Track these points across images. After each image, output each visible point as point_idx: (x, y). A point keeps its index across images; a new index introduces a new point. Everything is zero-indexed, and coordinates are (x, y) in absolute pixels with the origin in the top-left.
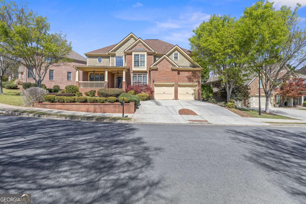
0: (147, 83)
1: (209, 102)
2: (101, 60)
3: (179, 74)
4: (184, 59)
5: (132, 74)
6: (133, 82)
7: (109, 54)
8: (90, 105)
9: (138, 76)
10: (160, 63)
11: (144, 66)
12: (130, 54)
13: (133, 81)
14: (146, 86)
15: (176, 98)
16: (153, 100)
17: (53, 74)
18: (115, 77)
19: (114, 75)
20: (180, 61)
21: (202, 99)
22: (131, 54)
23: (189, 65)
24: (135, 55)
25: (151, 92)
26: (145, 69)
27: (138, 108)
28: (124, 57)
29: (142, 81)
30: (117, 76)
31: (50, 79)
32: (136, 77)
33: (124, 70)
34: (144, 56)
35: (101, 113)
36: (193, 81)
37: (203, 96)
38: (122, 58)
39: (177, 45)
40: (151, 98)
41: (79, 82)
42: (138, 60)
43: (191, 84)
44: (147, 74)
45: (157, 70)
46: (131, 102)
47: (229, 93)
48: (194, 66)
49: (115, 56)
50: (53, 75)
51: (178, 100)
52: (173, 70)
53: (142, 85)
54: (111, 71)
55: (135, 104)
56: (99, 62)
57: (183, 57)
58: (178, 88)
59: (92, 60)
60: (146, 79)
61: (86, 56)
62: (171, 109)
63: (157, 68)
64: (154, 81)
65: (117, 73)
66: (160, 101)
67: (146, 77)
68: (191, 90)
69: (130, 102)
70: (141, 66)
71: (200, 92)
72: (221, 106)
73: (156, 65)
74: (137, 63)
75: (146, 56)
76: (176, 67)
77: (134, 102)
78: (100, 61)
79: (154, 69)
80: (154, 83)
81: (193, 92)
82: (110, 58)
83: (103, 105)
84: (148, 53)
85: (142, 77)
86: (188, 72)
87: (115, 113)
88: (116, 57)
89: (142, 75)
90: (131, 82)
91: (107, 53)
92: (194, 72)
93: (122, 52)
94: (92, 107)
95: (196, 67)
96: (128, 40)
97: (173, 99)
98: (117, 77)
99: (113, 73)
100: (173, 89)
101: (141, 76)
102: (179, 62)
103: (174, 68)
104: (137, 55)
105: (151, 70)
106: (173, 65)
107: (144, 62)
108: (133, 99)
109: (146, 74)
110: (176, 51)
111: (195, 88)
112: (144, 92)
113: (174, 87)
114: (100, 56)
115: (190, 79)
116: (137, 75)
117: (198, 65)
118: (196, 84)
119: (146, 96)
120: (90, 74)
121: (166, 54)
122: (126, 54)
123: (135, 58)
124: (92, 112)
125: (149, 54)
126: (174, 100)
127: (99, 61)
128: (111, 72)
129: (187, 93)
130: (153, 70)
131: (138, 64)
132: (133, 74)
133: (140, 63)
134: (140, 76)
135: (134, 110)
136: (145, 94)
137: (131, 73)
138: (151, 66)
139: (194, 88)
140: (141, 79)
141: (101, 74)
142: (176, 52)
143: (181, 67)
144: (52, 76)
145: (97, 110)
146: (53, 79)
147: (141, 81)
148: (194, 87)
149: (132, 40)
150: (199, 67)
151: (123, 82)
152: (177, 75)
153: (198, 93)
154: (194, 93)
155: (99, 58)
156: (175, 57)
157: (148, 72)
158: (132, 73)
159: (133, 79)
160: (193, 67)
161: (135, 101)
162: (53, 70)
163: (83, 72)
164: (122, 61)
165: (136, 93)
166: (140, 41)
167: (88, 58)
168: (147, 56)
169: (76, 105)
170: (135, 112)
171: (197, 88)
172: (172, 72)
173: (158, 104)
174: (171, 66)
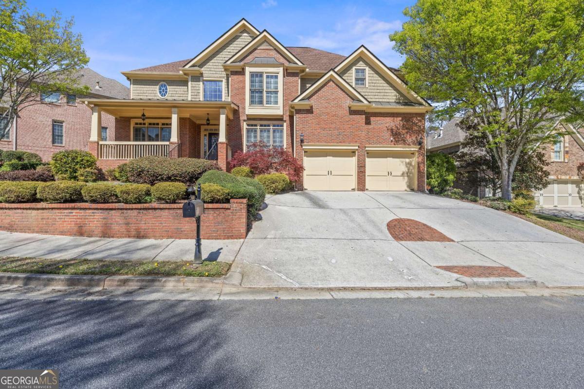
0: (285, 146)
1: (447, 196)
2: (166, 89)
3: (368, 122)
4: (381, 85)
5: (245, 123)
6: (247, 145)
7: (185, 74)
8: (90, 211)
9: (261, 131)
10: (317, 94)
11: (276, 103)
12: (240, 72)
13: (248, 141)
14: (282, 153)
15: (361, 185)
16: (299, 192)
17: (62, 130)
18: (203, 133)
19: (200, 128)
20: (370, 88)
21: (427, 190)
22: (242, 72)
23: (394, 101)
24: (253, 75)
25: (295, 171)
26: (278, 109)
27: (260, 219)
28: (224, 81)
29: (271, 143)
30: (206, 130)
31: (53, 142)
32: (256, 131)
33: (221, 110)
34: (276, 77)
35: (129, 237)
36: (404, 141)
37: (430, 182)
38: (220, 83)
39: (362, 46)
40: (294, 186)
41: (101, 143)
42: (262, 86)
43: (399, 148)
44: (285, 124)
45: (310, 111)
46: (235, 200)
47: (509, 172)
48: (408, 103)
49: (201, 78)
50: (62, 133)
51: (366, 192)
52: (353, 112)
53: (271, 152)
54: (190, 115)
55: (250, 206)
56: (162, 96)
57: (379, 78)
58: (366, 159)
59: (144, 89)
60: (282, 137)
61: (128, 79)
62: (360, 219)
63: (312, 107)
64: (302, 141)
65: (205, 122)
66: (321, 196)
67: (282, 131)
68: (400, 165)
69: (232, 201)
70: (268, 103)
71: (424, 170)
72: (496, 209)
73: (309, 97)
74: (257, 97)
75: (281, 76)
76: (360, 104)
77: (245, 201)
78: (163, 92)
79: (303, 110)
80: (304, 147)
81: (405, 169)
82: (190, 83)
83: (135, 212)
84: (287, 70)
85: (271, 131)
86: (393, 118)
87: (180, 238)
88: (204, 81)
89: (271, 127)
90: (242, 144)
91: (181, 72)
92: (407, 117)
93: (220, 70)
94: (95, 218)
95: (413, 106)
96: (234, 38)
97: (353, 190)
98: (207, 133)
99: (198, 122)
100: (353, 161)
101: (269, 131)
102: (368, 91)
103: (356, 106)
104: (257, 76)
105: (294, 112)
106: (353, 99)
107: (276, 92)
108: (242, 190)
109: (282, 126)
110: (361, 62)
111: (411, 160)
112: (277, 171)
113: (355, 156)
114: (164, 81)
115: (397, 136)
116: (258, 127)
117: (419, 98)
118: (412, 149)
119: (284, 181)
120: (137, 124)
121: (336, 70)
122: (229, 73)
123: (252, 82)
124: (96, 236)
125: (288, 73)
126: (357, 192)
127: (160, 92)
128: (189, 119)
129: (390, 174)
130: (299, 111)
131: (261, 97)
132: (248, 125)
133: (265, 94)
134: (265, 130)
135: (245, 229)
136: (278, 174)
137: (242, 122)
138: (296, 101)
139: (407, 160)
140: (269, 137)
141: (163, 124)
142: (361, 65)
143: (374, 105)
144: (58, 136)
145: (115, 227)
146: (62, 143)
147: (269, 141)
148: (409, 158)
149: (245, 37)
150: (421, 104)
151: (221, 143)
152: (364, 125)
153: (419, 171)
154: (407, 171)
155: (162, 85)
156: (357, 80)
157: (286, 118)
158: (244, 120)
159: (248, 137)
160: (406, 104)
161: (250, 197)
162: (62, 122)
163: (116, 119)
164: (220, 91)
165: (254, 171)
166: (265, 40)
167: (132, 85)
168: (284, 77)
169: (40, 211)
170: (250, 233)
171: (415, 160)
172: (350, 116)
173: (316, 203)
174: (348, 102)
